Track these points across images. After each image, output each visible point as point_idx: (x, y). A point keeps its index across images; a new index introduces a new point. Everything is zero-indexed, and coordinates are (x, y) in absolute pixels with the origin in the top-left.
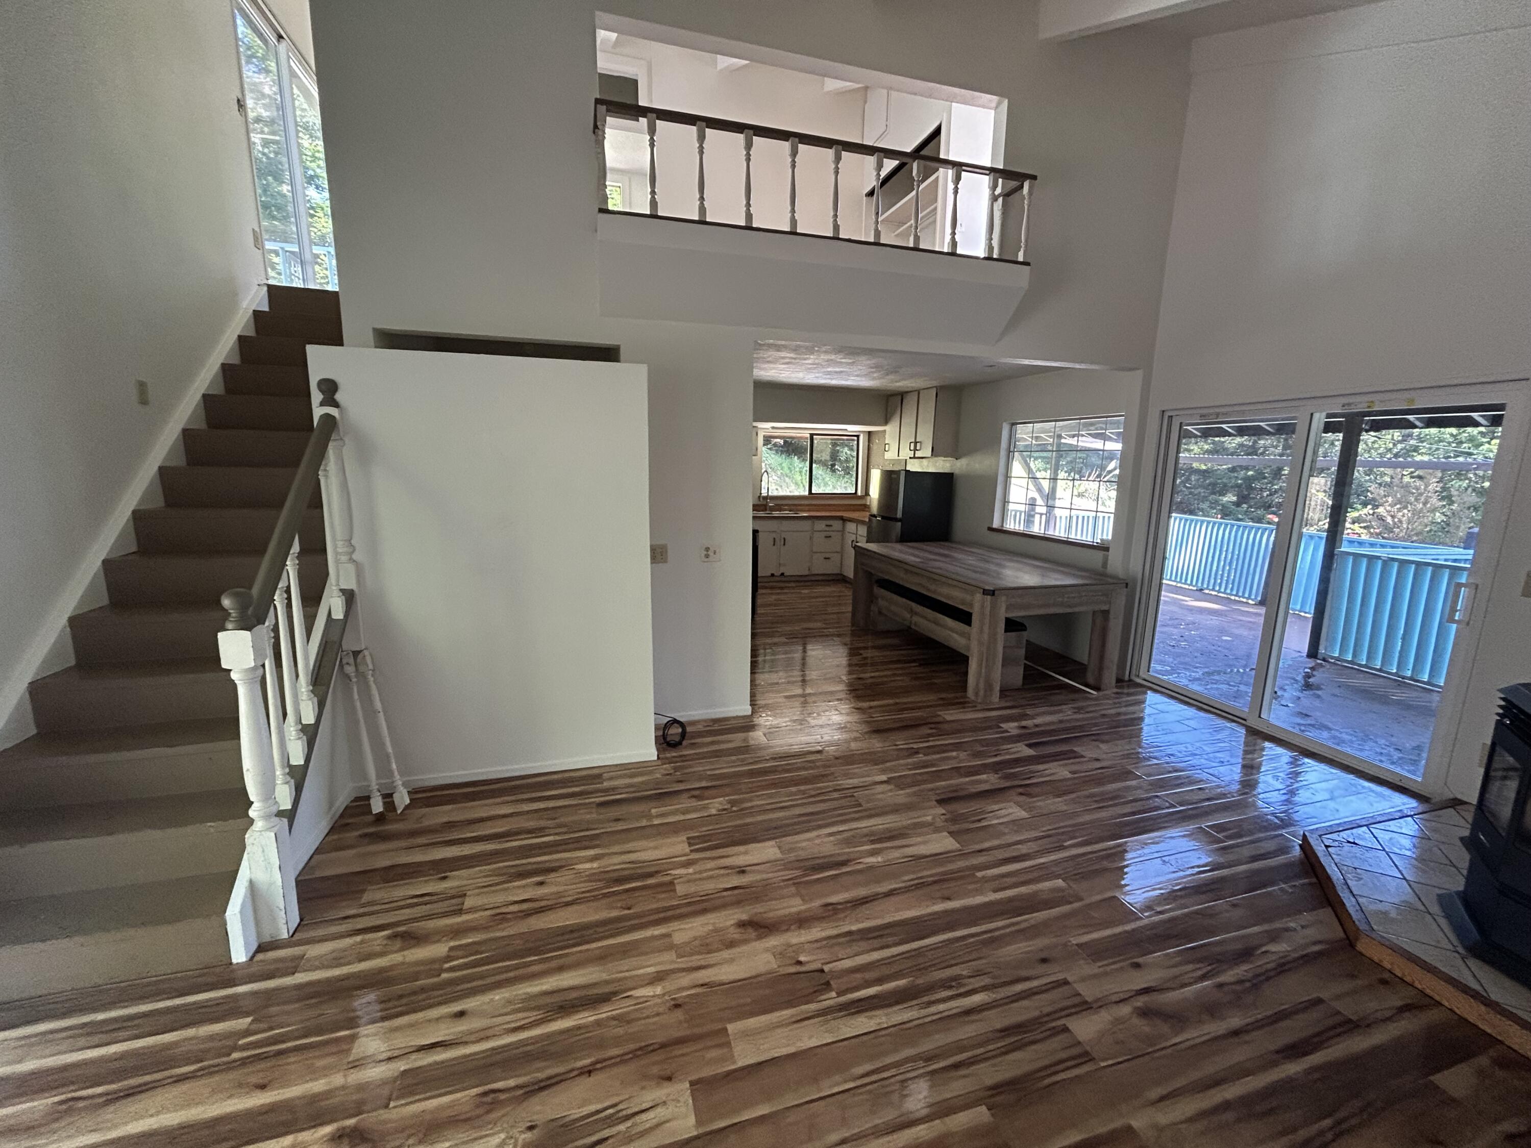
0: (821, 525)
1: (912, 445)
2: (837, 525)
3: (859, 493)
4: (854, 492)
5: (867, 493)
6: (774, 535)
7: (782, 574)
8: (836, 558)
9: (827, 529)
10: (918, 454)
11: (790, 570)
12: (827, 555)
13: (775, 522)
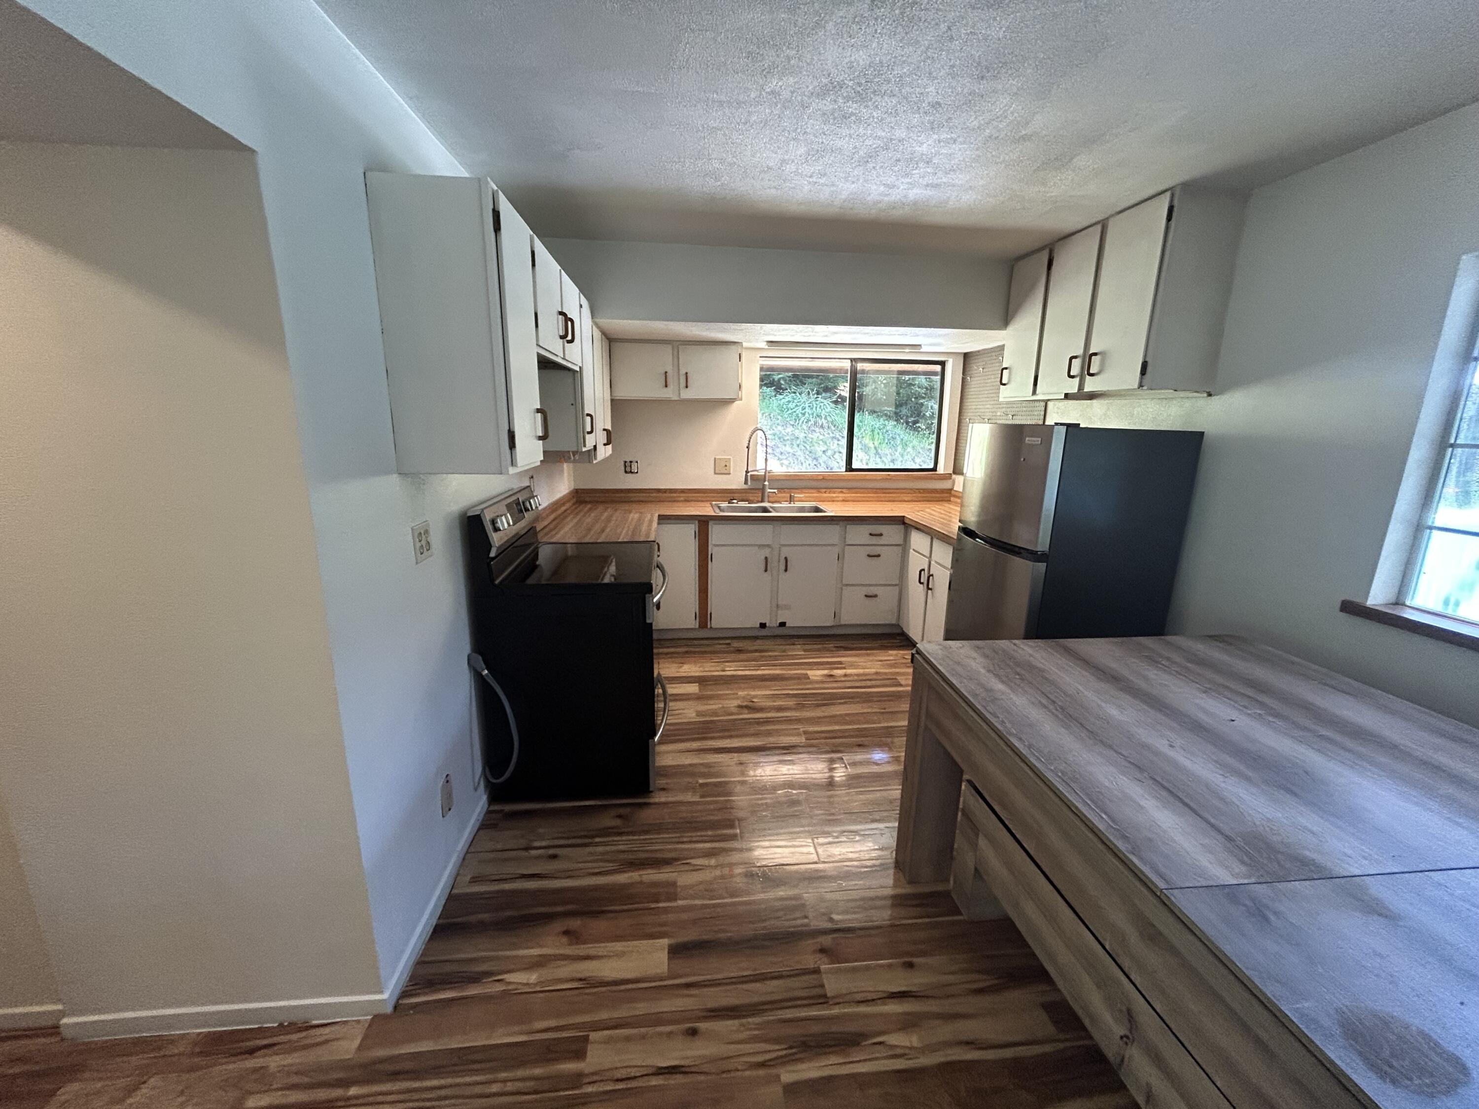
0: (859, 534)
1: (1076, 363)
2: (892, 534)
3: (941, 469)
4: (931, 466)
5: (957, 470)
6: (766, 552)
7: (783, 624)
8: (888, 596)
9: (875, 540)
10: (1091, 385)
11: (795, 620)
12: (872, 590)
13: (769, 528)
